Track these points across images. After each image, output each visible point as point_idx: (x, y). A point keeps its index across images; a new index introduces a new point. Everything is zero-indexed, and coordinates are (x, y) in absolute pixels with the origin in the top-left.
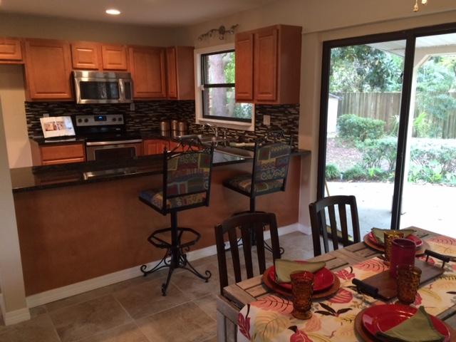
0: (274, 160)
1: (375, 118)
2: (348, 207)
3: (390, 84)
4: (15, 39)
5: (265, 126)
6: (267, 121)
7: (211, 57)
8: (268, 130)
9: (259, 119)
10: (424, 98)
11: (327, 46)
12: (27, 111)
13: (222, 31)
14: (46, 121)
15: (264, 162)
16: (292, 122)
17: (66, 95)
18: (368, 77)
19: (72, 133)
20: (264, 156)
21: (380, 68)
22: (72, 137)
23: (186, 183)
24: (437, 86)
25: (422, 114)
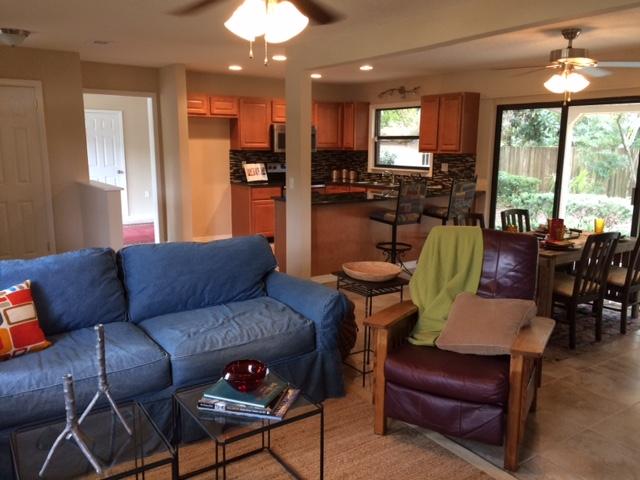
0: (464, 193)
1: (529, 176)
2: (523, 217)
3: (547, 137)
4: (232, 97)
5: (443, 172)
6: (445, 168)
7: (382, 112)
8: (446, 176)
9: (436, 166)
10: (585, 153)
11: (500, 109)
12: (231, 158)
13: (402, 91)
14: (248, 167)
15: (458, 194)
16: (469, 169)
17: (266, 145)
18: (523, 130)
19: (265, 178)
20: (458, 190)
21: (536, 120)
22: (265, 182)
23: (409, 204)
24: (599, 141)
25: (584, 172)
